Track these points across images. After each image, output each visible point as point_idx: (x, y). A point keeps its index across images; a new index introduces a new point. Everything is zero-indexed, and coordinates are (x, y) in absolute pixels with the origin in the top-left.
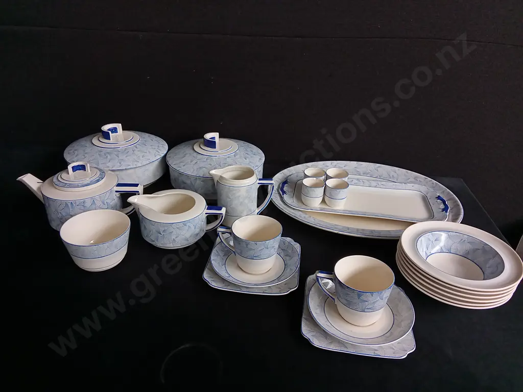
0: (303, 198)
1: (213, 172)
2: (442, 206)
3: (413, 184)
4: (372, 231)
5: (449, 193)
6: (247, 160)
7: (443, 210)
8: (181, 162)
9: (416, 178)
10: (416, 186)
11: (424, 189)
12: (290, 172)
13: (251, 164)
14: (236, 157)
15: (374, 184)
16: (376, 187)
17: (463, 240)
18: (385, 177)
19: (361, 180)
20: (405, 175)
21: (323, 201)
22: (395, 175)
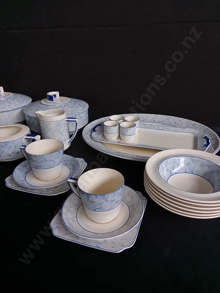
0: (105, 134)
1: (37, 112)
2: (205, 143)
3: (189, 129)
4: (143, 157)
5: (214, 135)
6: (73, 108)
7: (205, 145)
8: (29, 109)
9: (194, 125)
10: (192, 130)
11: (197, 132)
12: (106, 119)
13: (74, 111)
14: (65, 107)
15: (161, 128)
16: (162, 130)
17: (203, 164)
18: (173, 124)
19: (152, 125)
20: (187, 123)
21: (119, 137)
22: (180, 123)
